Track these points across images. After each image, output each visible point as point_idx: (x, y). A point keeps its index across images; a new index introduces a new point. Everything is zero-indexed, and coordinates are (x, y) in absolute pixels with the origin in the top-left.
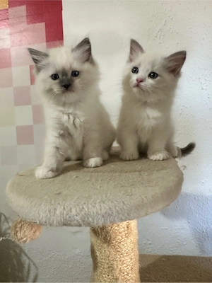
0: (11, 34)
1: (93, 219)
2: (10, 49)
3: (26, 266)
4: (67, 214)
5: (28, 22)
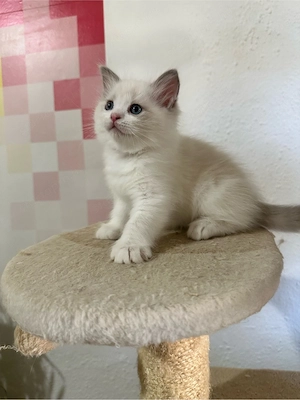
0: (26, 34)
1: (134, 336)
2: (24, 57)
3: (48, 376)
4: (91, 327)
5: (51, 15)
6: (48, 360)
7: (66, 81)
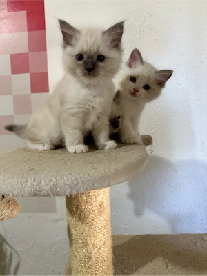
1: (61, 189)
3: (8, 255)
4: (37, 185)
5: (8, 9)
6: (8, 244)
7: (19, 54)
